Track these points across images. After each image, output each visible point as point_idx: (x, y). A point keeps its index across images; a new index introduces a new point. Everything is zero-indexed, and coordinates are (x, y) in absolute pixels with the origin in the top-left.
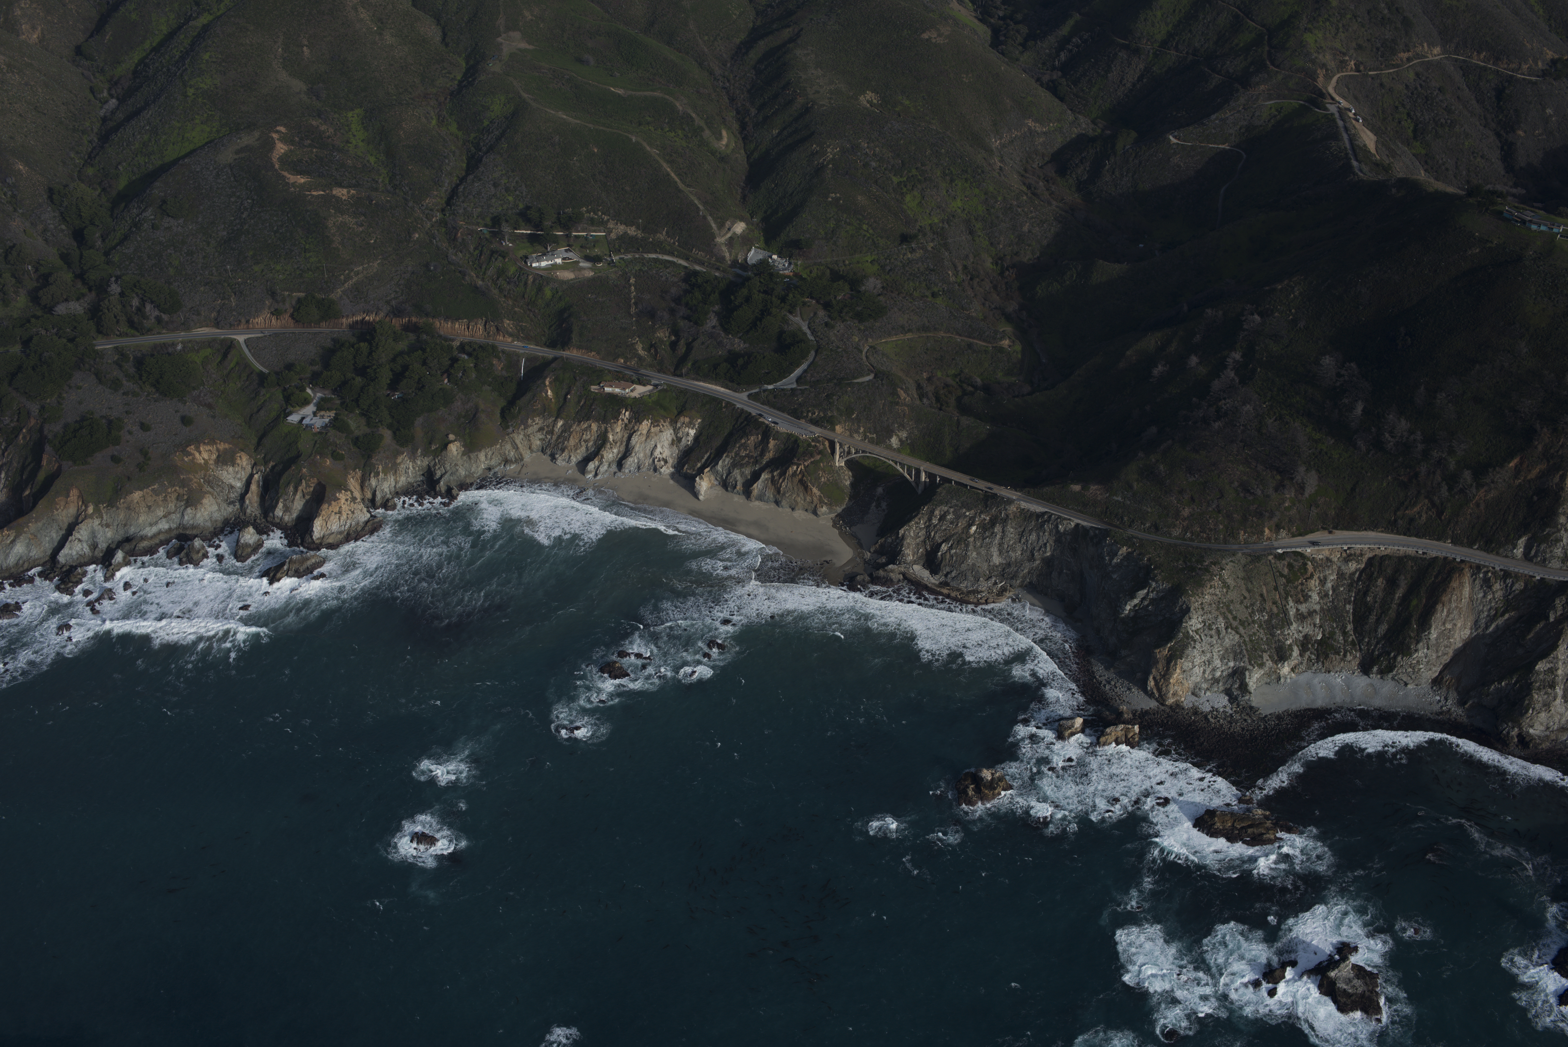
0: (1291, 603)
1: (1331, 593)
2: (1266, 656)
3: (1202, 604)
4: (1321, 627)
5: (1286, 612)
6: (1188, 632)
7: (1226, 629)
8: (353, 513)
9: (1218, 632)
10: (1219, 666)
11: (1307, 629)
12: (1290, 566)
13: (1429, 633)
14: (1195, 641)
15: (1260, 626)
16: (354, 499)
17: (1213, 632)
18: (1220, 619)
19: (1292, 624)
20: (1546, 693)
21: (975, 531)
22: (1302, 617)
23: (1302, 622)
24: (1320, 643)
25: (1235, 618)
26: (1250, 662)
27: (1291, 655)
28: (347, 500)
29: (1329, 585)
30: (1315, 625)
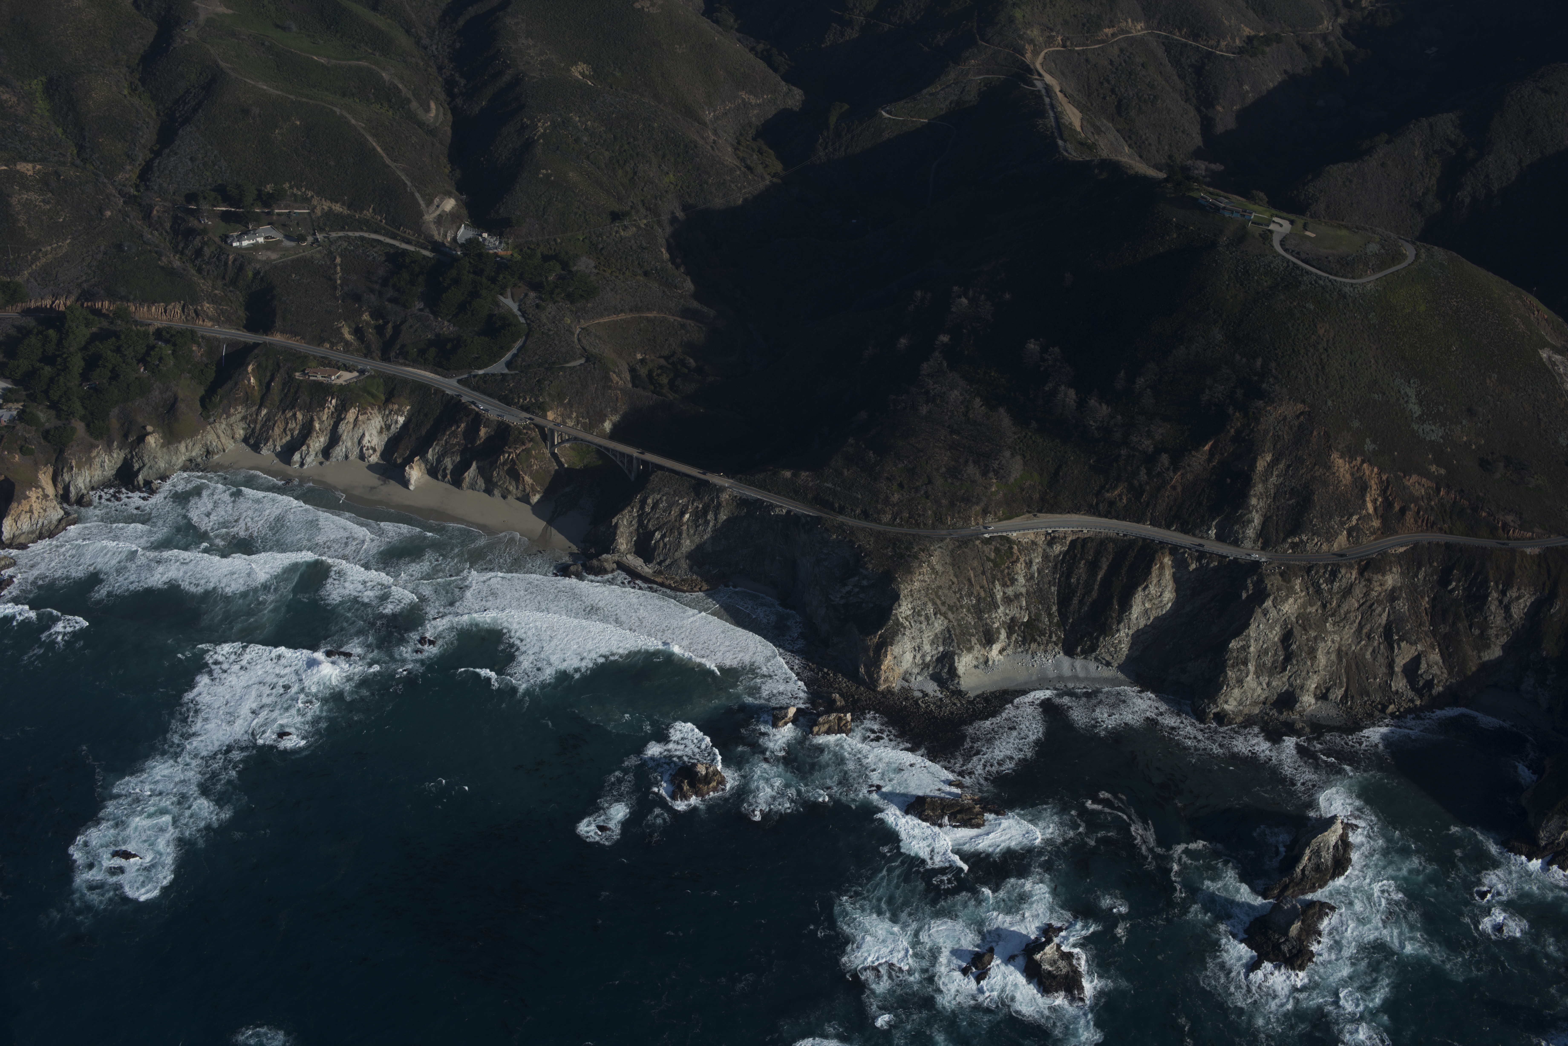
0: (998, 587)
1: (1036, 575)
2: (974, 640)
3: (911, 591)
4: (1027, 609)
5: (993, 596)
6: (898, 619)
7: (935, 614)
8: (45, 511)
9: (927, 618)
10: (929, 651)
11: (1014, 611)
12: (997, 550)
13: (1130, 613)
14: (905, 628)
15: (968, 610)
16: (46, 496)
17: (922, 618)
18: (930, 605)
19: (999, 607)
20: (1239, 670)
21: (688, 520)
22: (1008, 600)
23: (1009, 605)
24: (1026, 625)
25: (943, 603)
26: (958, 646)
27: (998, 638)
28: (38, 498)
29: (1035, 568)
30: (1021, 608)
